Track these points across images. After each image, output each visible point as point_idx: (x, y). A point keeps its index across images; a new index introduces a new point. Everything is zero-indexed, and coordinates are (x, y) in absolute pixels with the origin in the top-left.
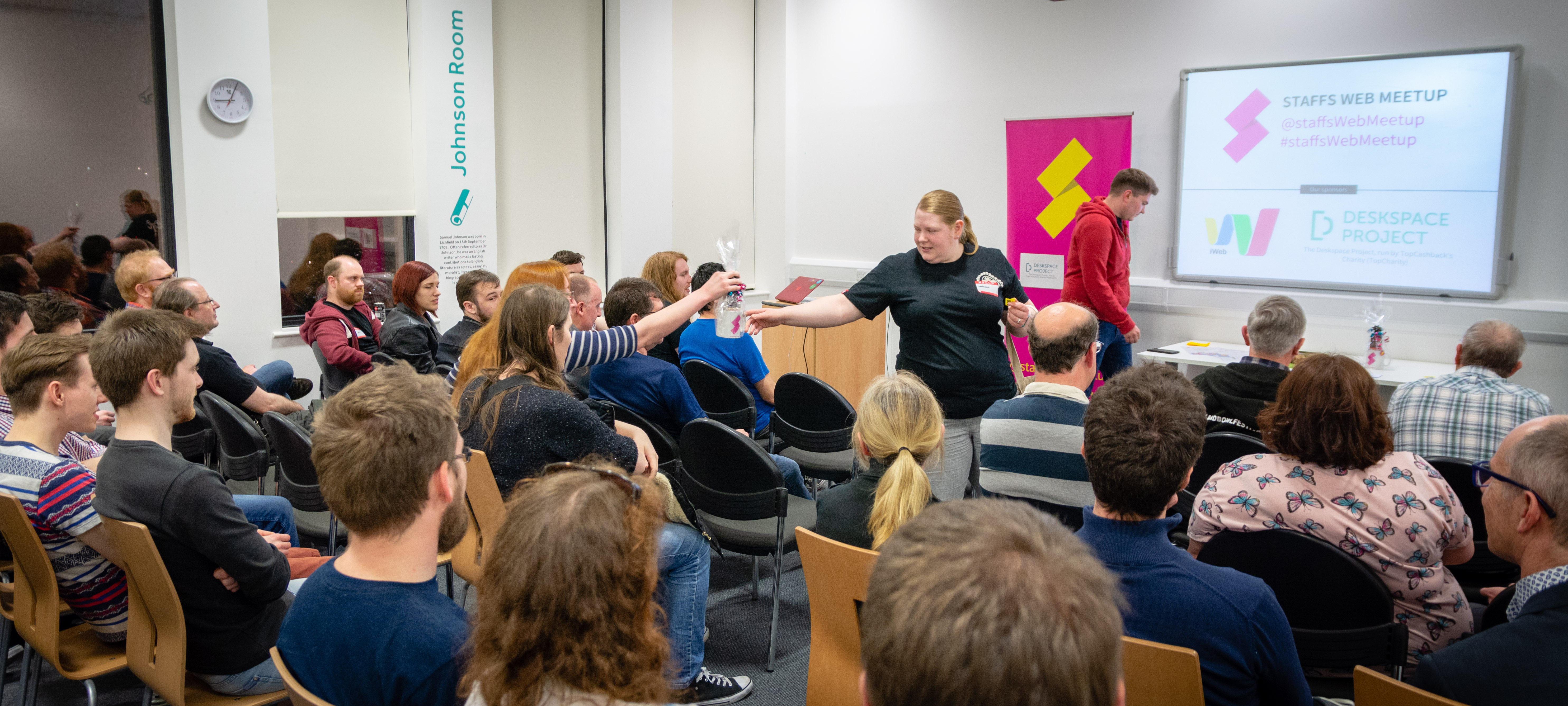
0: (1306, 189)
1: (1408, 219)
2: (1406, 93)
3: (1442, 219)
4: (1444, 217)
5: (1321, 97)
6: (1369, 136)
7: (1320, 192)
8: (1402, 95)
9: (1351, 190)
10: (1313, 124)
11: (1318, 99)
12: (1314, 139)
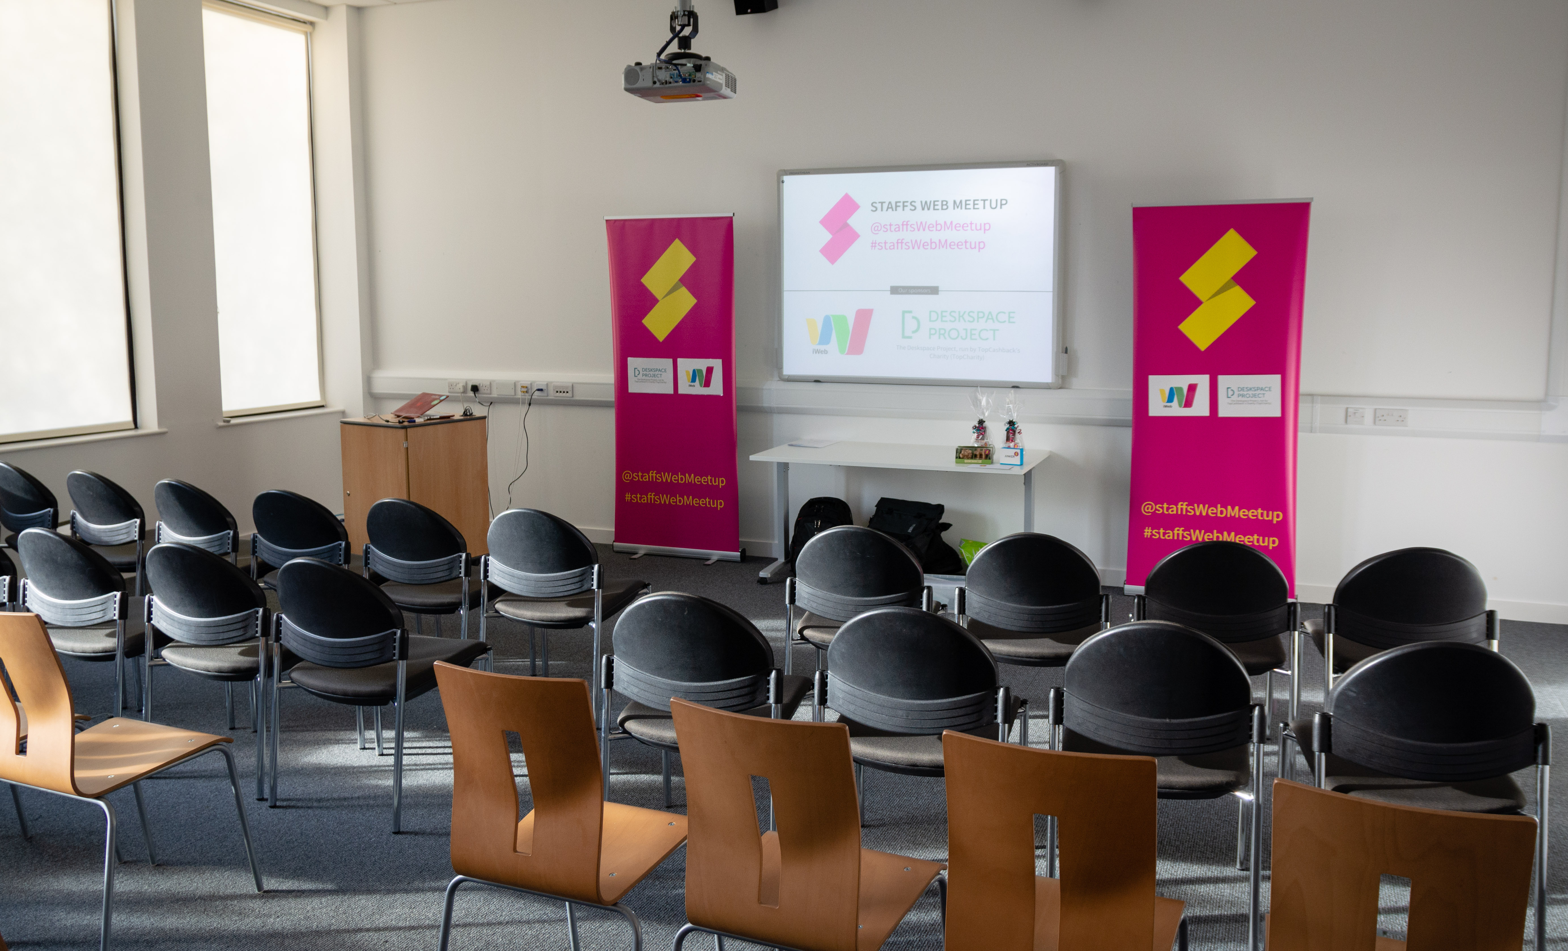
0: (895, 290)
1: (982, 318)
2: (974, 201)
3: (1010, 317)
4: (1012, 315)
5: (904, 202)
6: (946, 240)
7: (908, 293)
8: (971, 203)
9: (933, 290)
10: (898, 229)
11: (901, 204)
12: (900, 242)
